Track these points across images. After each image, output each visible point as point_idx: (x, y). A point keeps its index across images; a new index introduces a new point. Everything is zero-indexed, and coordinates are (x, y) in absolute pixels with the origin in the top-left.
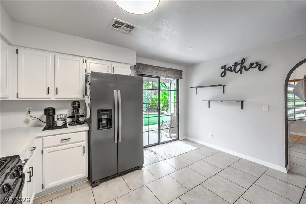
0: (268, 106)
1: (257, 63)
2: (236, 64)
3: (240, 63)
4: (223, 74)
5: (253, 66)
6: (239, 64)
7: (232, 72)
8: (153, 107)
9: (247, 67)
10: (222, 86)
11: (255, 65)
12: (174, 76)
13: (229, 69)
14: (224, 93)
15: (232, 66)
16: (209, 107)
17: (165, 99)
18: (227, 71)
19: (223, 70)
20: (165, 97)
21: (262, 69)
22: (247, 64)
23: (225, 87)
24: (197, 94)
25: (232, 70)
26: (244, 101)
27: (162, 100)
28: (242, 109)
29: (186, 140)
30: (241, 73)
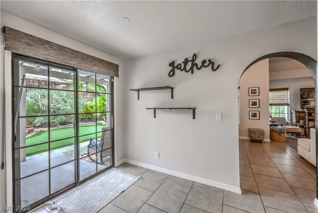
0: (222, 113)
1: (210, 61)
2: (186, 61)
3: (191, 59)
4: (172, 74)
5: (206, 65)
6: (190, 61)
7: (182, 70)
8: (87, 117)
9: (199, 65)
10: (171, 89)
11: (207, 63)
12: (105, 70)
14: (172, 98)
15: (182, 64)
16: (155, 117)
17: (104, 106)
18: (176, 69)
19: (171, 68)
20: (103, 104)
21: (215, 68)
22: (199, 61)
23: (174, 90)
24: (139, 99)
25: (182, 69)
26: (196, 108)
27: (100, 108)
28: (194, 118)
29: (125, 165)
30: (192, 73)
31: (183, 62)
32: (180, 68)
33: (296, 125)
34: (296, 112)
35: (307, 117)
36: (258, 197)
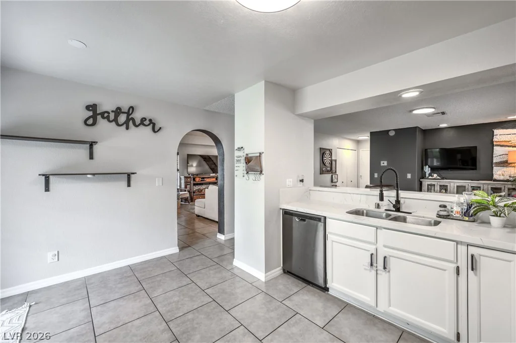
0: (162, 179)
1: (150, 120)
2: (118, 111)
3: (126, 111)
4: (90, 122)
5: (145, 123)
6: (124, 113)
7: (110, 121)
9: (138, 122)
10: (88, 145)
13: (105, 115)
14: (91, 158)
15: (110, 112)
18: (99, 117)
19: (91, 113)
21: (155, 130)
22: (137, 117)
23: (95, 147)
26: (133, 173)
28: (129, 185)
30: (127, 128)
31: (112, 111)
32: (108, 118)
33: (185, 191)
34: (185, 177)
35: (192, 182)
36: (190, 248)
